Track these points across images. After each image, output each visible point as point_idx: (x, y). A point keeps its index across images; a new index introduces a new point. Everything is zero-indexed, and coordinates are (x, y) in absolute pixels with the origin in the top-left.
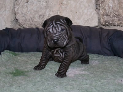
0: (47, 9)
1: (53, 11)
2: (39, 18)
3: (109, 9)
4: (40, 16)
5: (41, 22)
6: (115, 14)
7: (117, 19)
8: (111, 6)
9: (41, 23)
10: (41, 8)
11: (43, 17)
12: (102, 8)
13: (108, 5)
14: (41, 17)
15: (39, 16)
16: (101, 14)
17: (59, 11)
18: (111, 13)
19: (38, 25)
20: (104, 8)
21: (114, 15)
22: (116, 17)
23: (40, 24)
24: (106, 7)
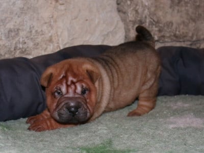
0: (26, 13)
1: (38, 20)
2: (8, 37)
3: (144, 10)
4: (10, 31)
5: (13, 47)
6: (152, 20)
7: (157, 29)
8: (147, 4)
9: (13, 49)
10: (12, 13)
11: (17, 34)
12: (132, 9)
13: (142, 2)
14: (13, 34)
15: (6, 31)
16: (130, 21)
17: (52, 17)
18: (146, 17)
19: (6, 53)
20: (135, 8)
21: (151, 22)
22: (154, 26)
23: (12, 52)
24: (138, 7)
